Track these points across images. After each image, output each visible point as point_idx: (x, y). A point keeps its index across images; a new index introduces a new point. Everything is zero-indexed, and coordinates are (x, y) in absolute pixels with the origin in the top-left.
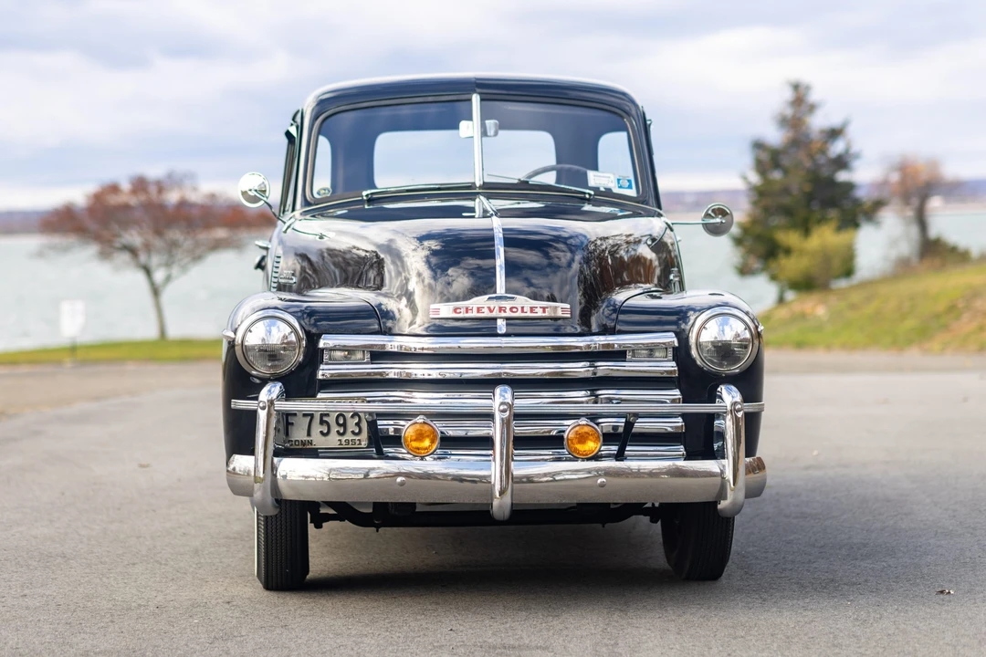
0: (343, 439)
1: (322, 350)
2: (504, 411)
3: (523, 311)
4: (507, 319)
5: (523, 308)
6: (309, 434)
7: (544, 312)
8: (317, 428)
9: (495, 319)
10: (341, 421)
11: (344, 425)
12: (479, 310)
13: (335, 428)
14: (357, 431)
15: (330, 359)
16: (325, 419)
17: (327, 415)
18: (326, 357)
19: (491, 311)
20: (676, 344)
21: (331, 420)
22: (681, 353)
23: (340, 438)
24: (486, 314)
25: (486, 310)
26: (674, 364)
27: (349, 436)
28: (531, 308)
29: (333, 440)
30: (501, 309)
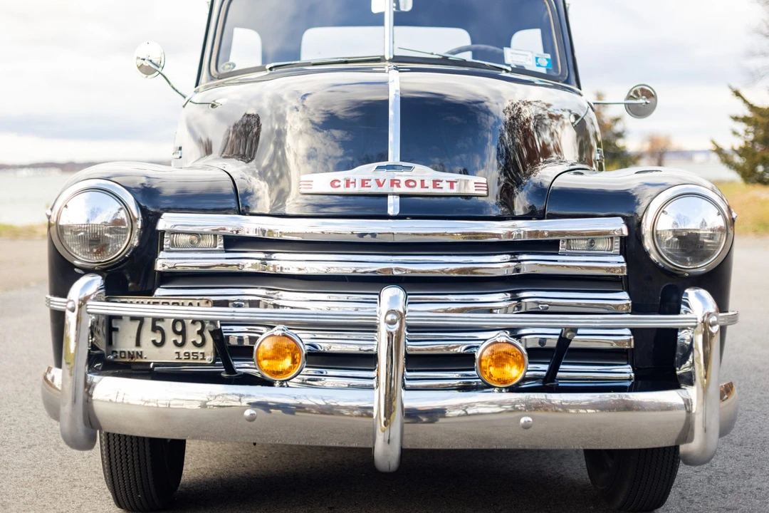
0: (182, 351)
1: (163, 232)
2: (392, 323)
3: (423, 186)
4: (402, 196)
5: (422, 181)
6: (138, 344)
7: (452, 187)
8: (148, 336)
9: (385, 196)
10: (179, 329)
11: (183, 333)
12: (363, 183)
13: (171, 337)
14: (199, 341)
15: (172, 245)
16: (159, 324)
17: (161, 319)
18: (167, 243)
19: (380, 185)
20: (625, 233)
21: (167, 326)
22: (631, 245)
23: (178, 350)
24: (374, 189)
25: (373, 183)
26: (621, 259)
27: (189, 348)
28: (435, 182)
29: (168, 354)
30: (393, 182)
